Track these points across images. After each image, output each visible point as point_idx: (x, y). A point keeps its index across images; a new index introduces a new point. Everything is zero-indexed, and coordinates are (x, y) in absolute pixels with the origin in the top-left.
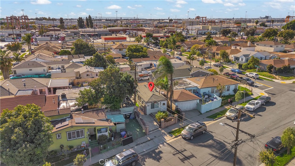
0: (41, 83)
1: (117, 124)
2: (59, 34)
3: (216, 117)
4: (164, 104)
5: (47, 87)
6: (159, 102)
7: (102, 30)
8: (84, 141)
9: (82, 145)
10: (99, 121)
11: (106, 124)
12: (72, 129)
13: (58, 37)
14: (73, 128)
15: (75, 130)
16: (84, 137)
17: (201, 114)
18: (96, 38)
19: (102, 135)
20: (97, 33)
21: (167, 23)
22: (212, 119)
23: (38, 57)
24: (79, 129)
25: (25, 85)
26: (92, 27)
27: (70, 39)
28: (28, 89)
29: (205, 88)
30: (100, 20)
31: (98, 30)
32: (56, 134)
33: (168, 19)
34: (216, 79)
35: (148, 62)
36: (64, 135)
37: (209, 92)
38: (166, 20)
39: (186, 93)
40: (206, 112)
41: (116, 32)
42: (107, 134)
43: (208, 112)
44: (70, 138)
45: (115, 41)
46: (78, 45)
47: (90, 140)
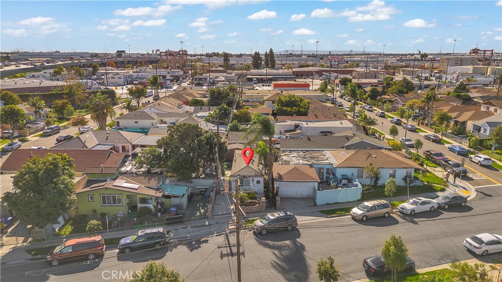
0: (127, 138)
1: (173, 197)
2: (217, 77)
3: (334, 213)
4: (258, 182)
5: (131, 144)
6: (251, 178)
7: (282, 72)
8: (121, 210)
9: (118, 215)
10: (146, 188)
11: (152, 193)
12: (107, 192)
13: (214, 81)
14: (107, 190)
15: (111, 194)
16: (122, 206)
17: (315, 205)
18: (268, 84)
19: (146, 207)
20: (272, 77)
21: (418, 60)
22: (324, 214)
23: (153, 106)
24: (117, 193)
25: (107, 139)
26: (273, 67)
27: (224, 84)
28: (109, 144)
29: (345, 167)
30: (300, 56)
31: (281, 71)
32: (89, 195)
33: (418, 54)
34: (374, 156)
35: (293, 123)
36: (98, 199)
37: (352, 175)
38: (417, 56)
39: (300, 171)
40: (327, 204)
41: (307, 75)
42: (151, 206)
43: (330, 204)
44: (104, 202)
45: (283, 88)
46: (214, 92)
47: (130, 211)
